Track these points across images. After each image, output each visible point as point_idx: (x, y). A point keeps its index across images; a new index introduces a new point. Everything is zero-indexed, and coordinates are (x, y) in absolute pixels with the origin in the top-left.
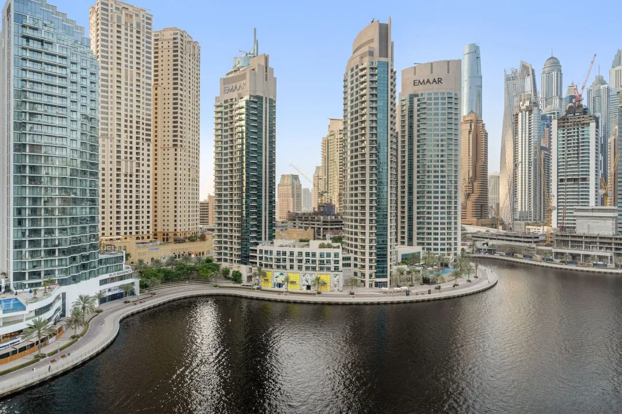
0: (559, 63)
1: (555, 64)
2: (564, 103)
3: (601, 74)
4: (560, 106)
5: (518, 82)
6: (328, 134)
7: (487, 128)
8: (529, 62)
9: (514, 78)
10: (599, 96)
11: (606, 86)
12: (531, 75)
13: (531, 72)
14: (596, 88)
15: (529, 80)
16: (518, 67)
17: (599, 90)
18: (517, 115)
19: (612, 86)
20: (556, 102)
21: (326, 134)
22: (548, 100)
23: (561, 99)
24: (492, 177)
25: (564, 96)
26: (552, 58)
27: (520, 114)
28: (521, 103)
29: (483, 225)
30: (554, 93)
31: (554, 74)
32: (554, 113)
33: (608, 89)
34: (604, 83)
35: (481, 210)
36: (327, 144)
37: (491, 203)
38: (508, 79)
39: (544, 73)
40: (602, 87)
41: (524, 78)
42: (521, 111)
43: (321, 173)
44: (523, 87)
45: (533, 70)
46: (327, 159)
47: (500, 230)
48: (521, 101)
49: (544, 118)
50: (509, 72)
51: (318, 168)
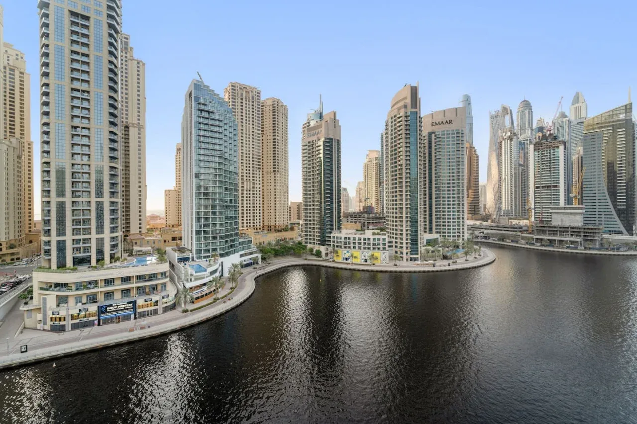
0: (530, 104)
1: (527, 105)
2: (534, 132)
3: (563, 111)
4: (532, 135)
5: (500, 119)
6: (368, 160)
7: (478, 152)
8: (506, 105)
9: (497, 117)
10: (562, 126)
11: (568, 119)
12: (509, 114)
13: (509, 112)
14: (559, 121)
15: (508, 118)
16: (500, 109)
17: (562, 122)
18: (501, 142)
19: (572, 118)
20: (528, 132)
21: (366, 160)
22: (523, 130)
23: (532, 130)
24: (482, 186)
25: (534, 126)
26: (525, 101)
27: (503, 142)
28: (504, 134)
29: (476, 220)
30: (527, 126)
31: (526, 112)
32: (527, 140)
33: (570, 122)
34: (566, 117)
35: (474, 209)
36: (367, 167)
37: (481, 205)
38: (492, 117)
39: (518, 112)
40: (564, 119)
41: (504, 116)
42: (504, 139)
43: (362, 187)
44: (504, 122)
45: (511, 110)
46: (367, 177)
47: (489, 223)
48: (503, 132)
49: (520, 143)
50: (493, 113)
51: (359, 183)
